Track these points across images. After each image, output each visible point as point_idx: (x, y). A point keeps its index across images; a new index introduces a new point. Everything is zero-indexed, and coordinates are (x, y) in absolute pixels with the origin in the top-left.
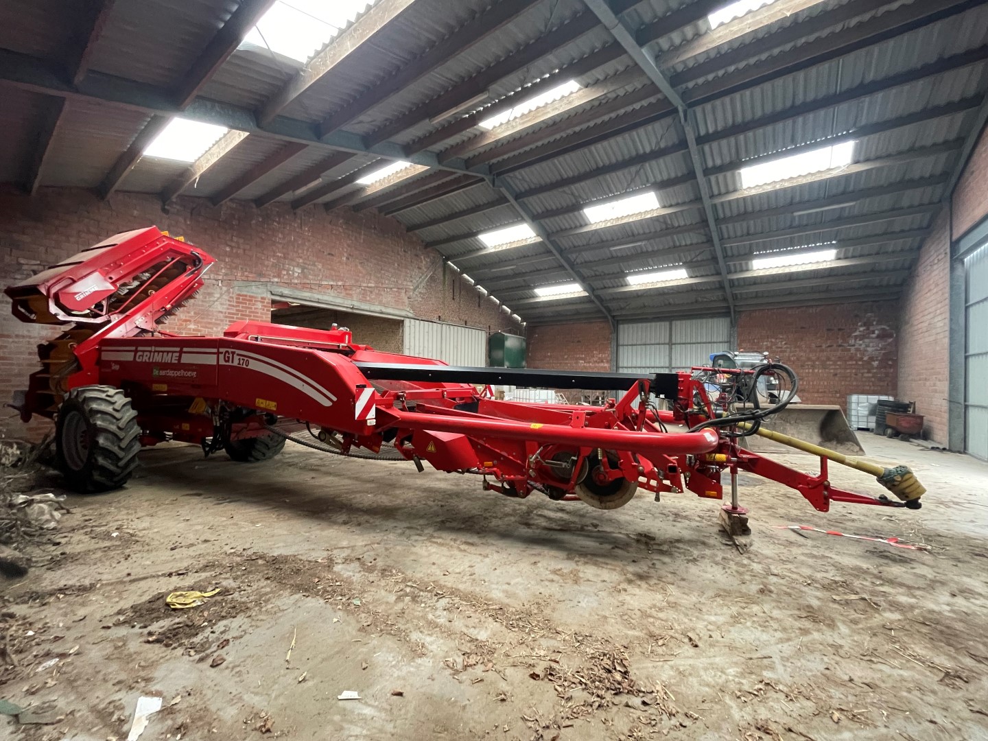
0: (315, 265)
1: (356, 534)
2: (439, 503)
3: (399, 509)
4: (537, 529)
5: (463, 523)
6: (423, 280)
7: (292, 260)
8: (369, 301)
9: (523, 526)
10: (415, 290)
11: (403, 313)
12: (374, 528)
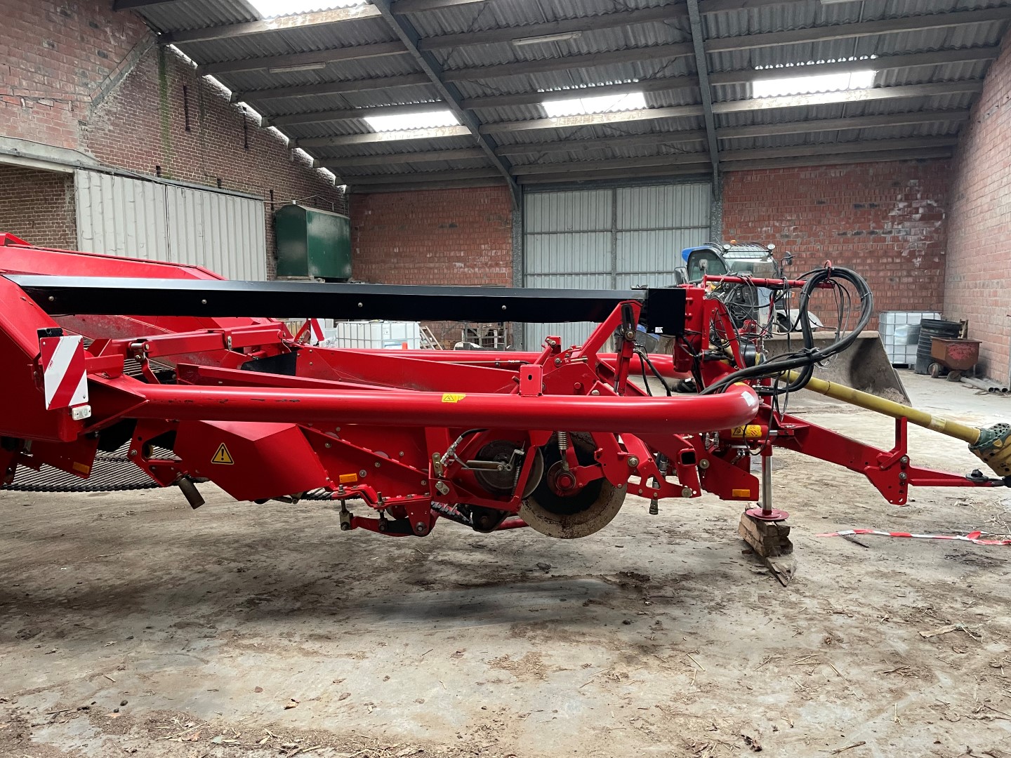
1: (63, 657)
2: (233, 565)
3: (146, 588)
4: (445, 588)
5: (296, 599)
6: (113, 83)
9: (416, 588)
10: (94, 104)
11: (72, 158)
12: (99, 637)
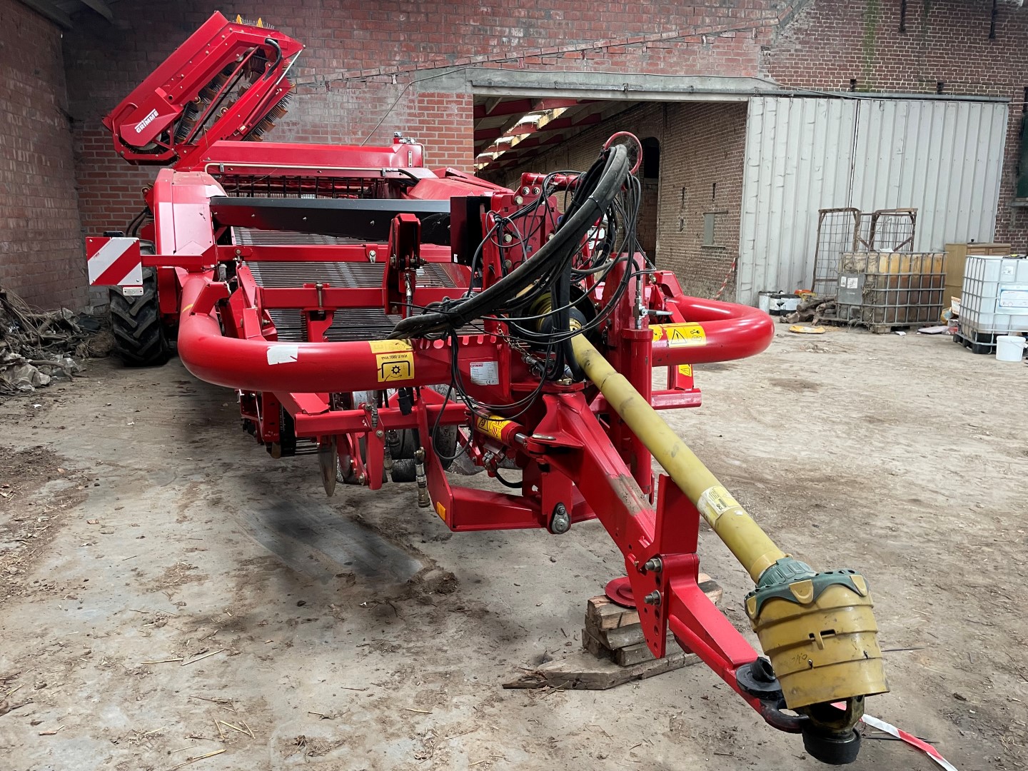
0: (550, 17)
7: (507, 15)
8: (663, 71)
10: (782, 24)
11: (748, 86)
